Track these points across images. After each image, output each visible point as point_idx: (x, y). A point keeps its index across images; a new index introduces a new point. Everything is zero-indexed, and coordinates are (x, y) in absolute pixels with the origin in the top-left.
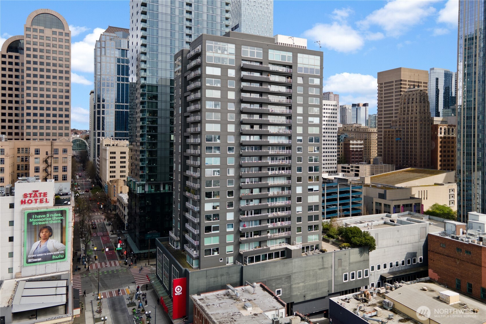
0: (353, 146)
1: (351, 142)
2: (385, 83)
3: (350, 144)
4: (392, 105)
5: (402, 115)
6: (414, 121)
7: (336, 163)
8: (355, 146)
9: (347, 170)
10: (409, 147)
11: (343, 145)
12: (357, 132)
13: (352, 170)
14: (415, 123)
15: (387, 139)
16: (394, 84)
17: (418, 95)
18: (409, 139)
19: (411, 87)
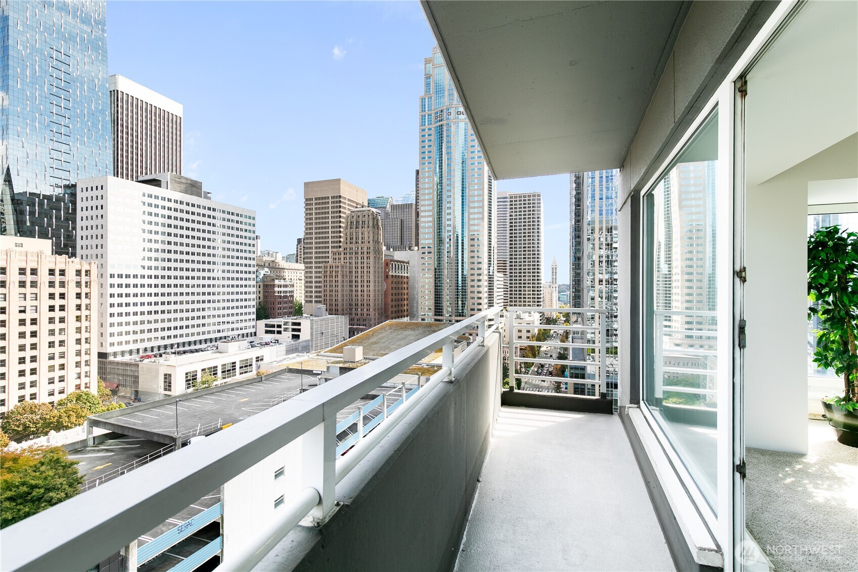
0: (280, 289)
1: (277, 282)
2: (316, 199)
3: (274, 286)
4: (328, 230)
5: (348, 243)
6: (365, 253)
7: (253, 319)
8: (282, 289)
9: (276, 329)
10: (359, 289)
11: (261, 287)
12: (273, 268)
13: (285, 330)
14: (368, 255)
15: (328, 277)
16: (330, 200)
17: (370, 217)
18: (359, 277)
19: (359, 206)
